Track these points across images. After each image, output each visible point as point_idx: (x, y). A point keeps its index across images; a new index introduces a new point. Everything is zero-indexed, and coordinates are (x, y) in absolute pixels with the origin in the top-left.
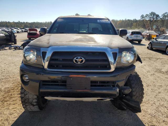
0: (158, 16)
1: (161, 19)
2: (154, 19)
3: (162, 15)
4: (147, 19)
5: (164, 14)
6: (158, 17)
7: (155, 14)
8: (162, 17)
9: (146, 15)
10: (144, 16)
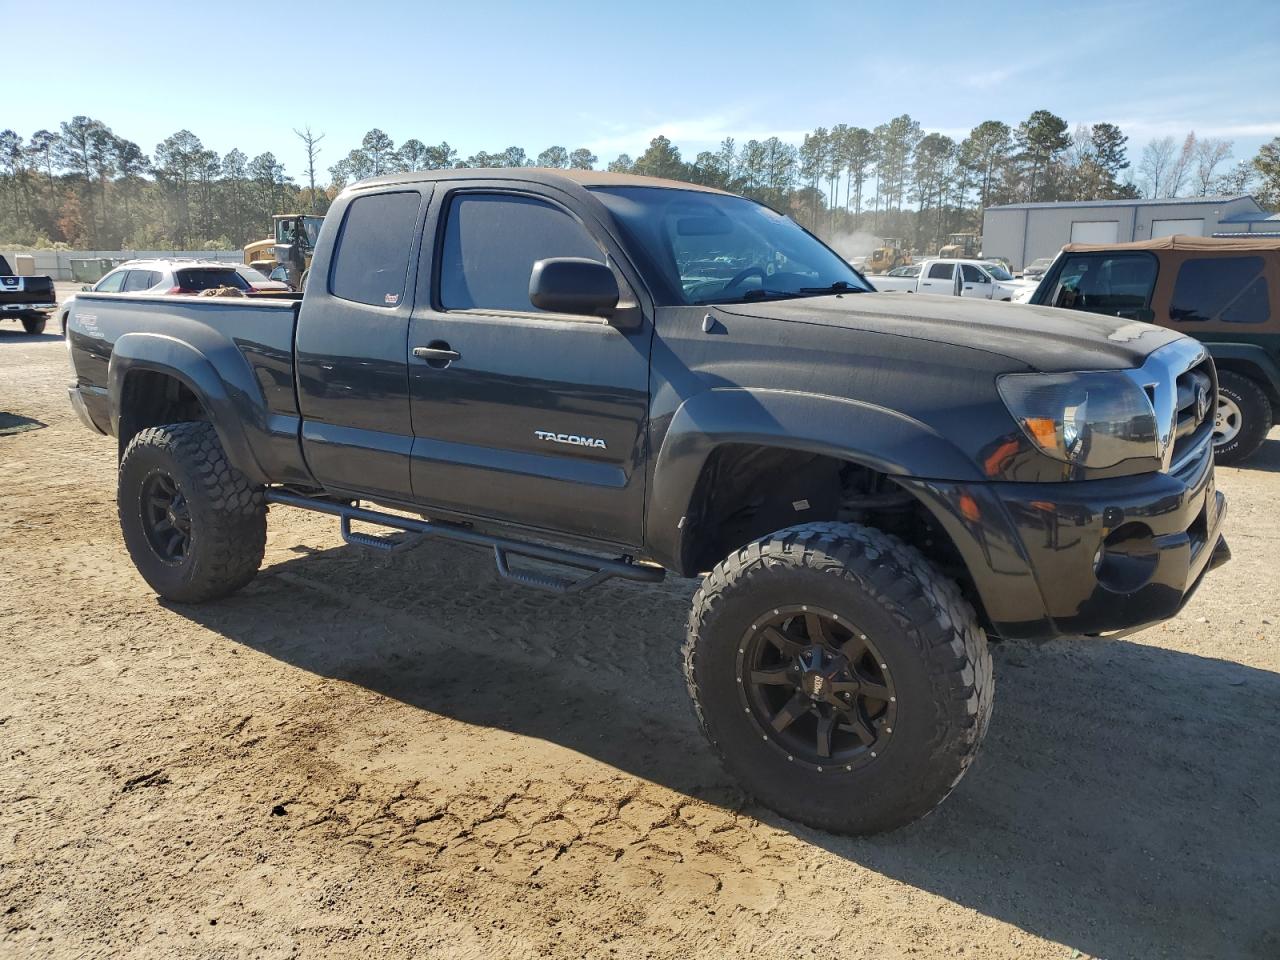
0: (129, 152)
1: (158, 173)
2: (112, 173)
3: (160, 146)
4: (57, 172)
5: (171, 143)
6: (135, 162)
7: (107, 134)
8: (161, 166)
9: (37, 135)
10: (26, 143)
